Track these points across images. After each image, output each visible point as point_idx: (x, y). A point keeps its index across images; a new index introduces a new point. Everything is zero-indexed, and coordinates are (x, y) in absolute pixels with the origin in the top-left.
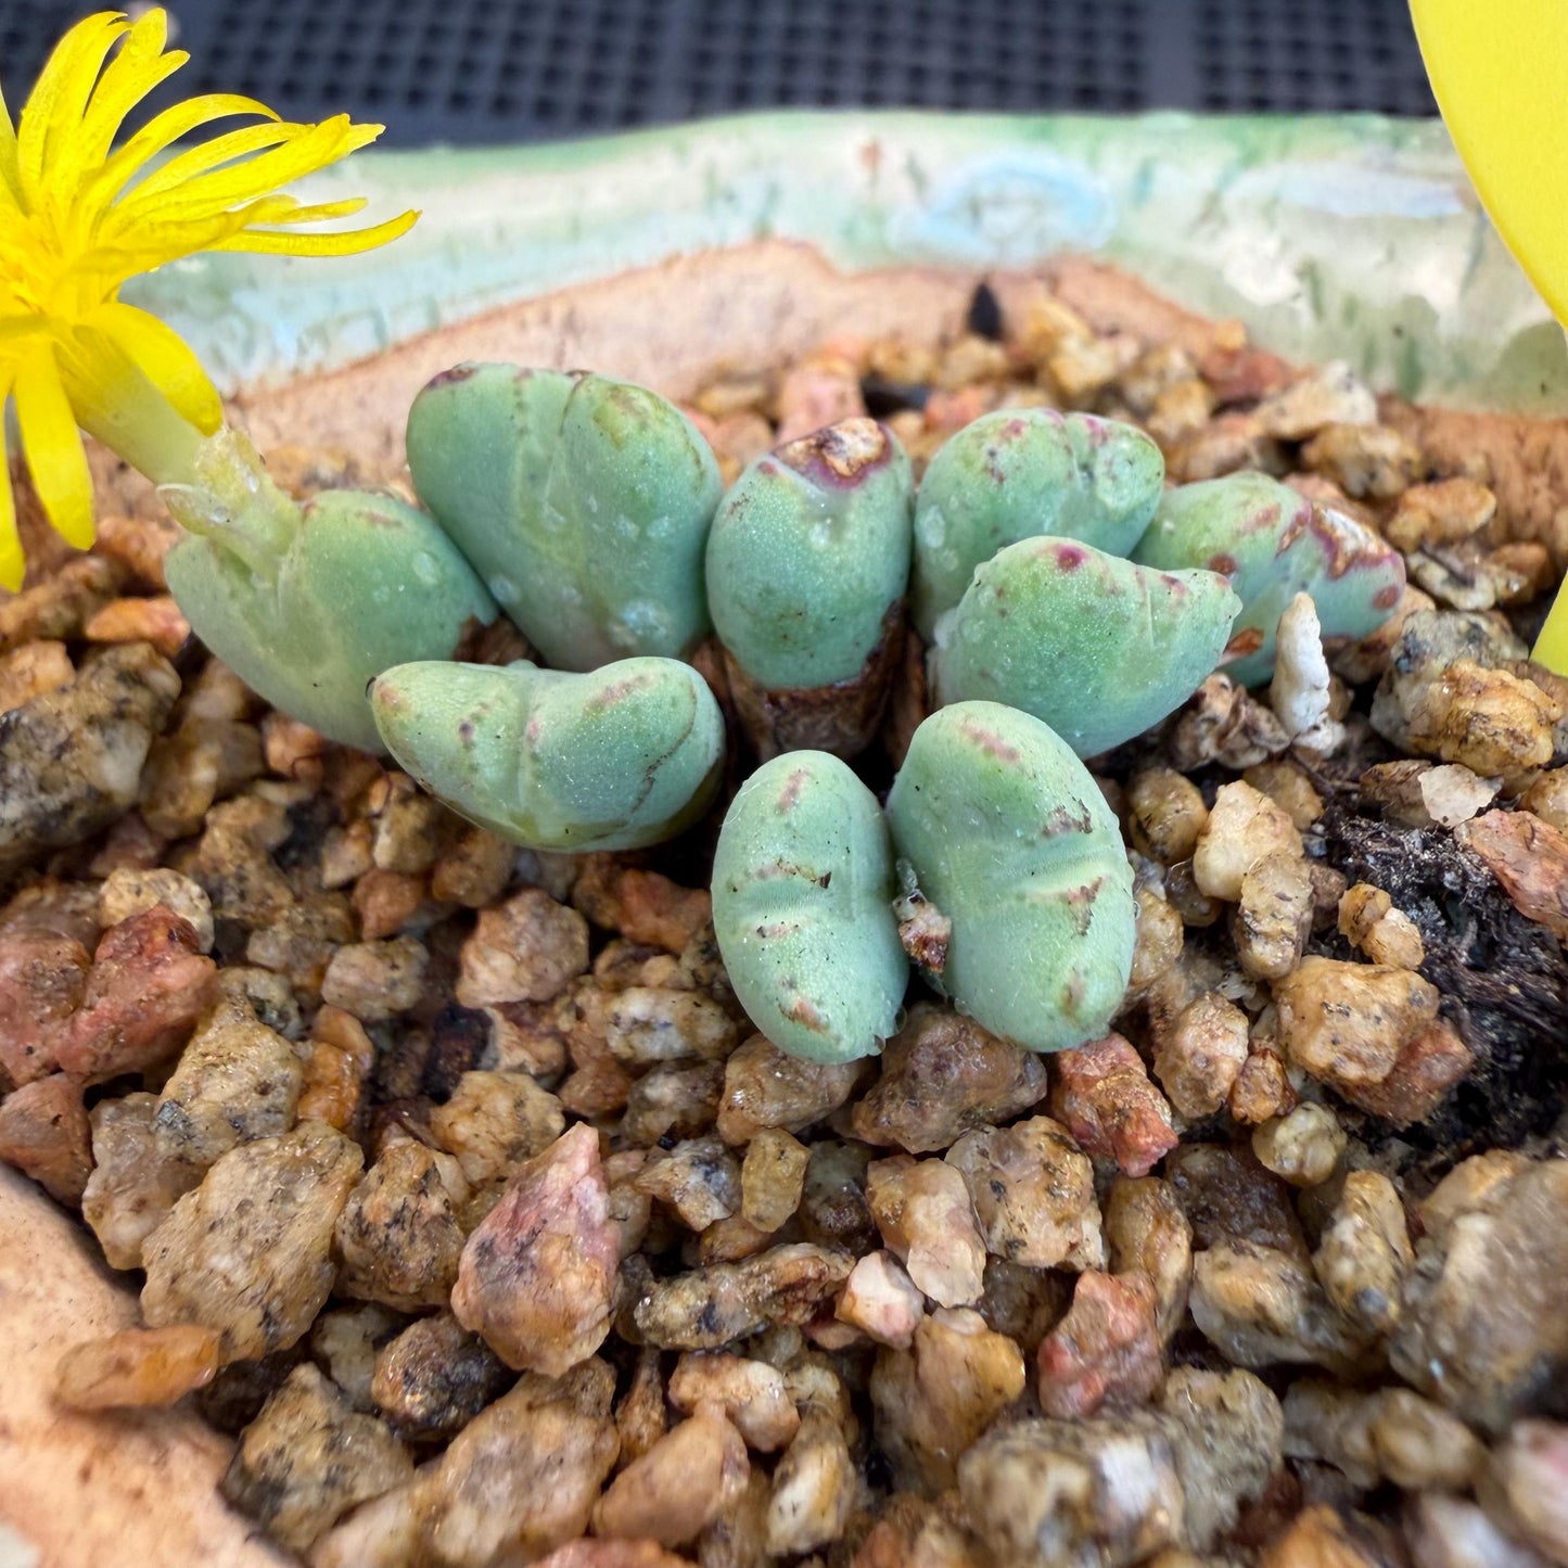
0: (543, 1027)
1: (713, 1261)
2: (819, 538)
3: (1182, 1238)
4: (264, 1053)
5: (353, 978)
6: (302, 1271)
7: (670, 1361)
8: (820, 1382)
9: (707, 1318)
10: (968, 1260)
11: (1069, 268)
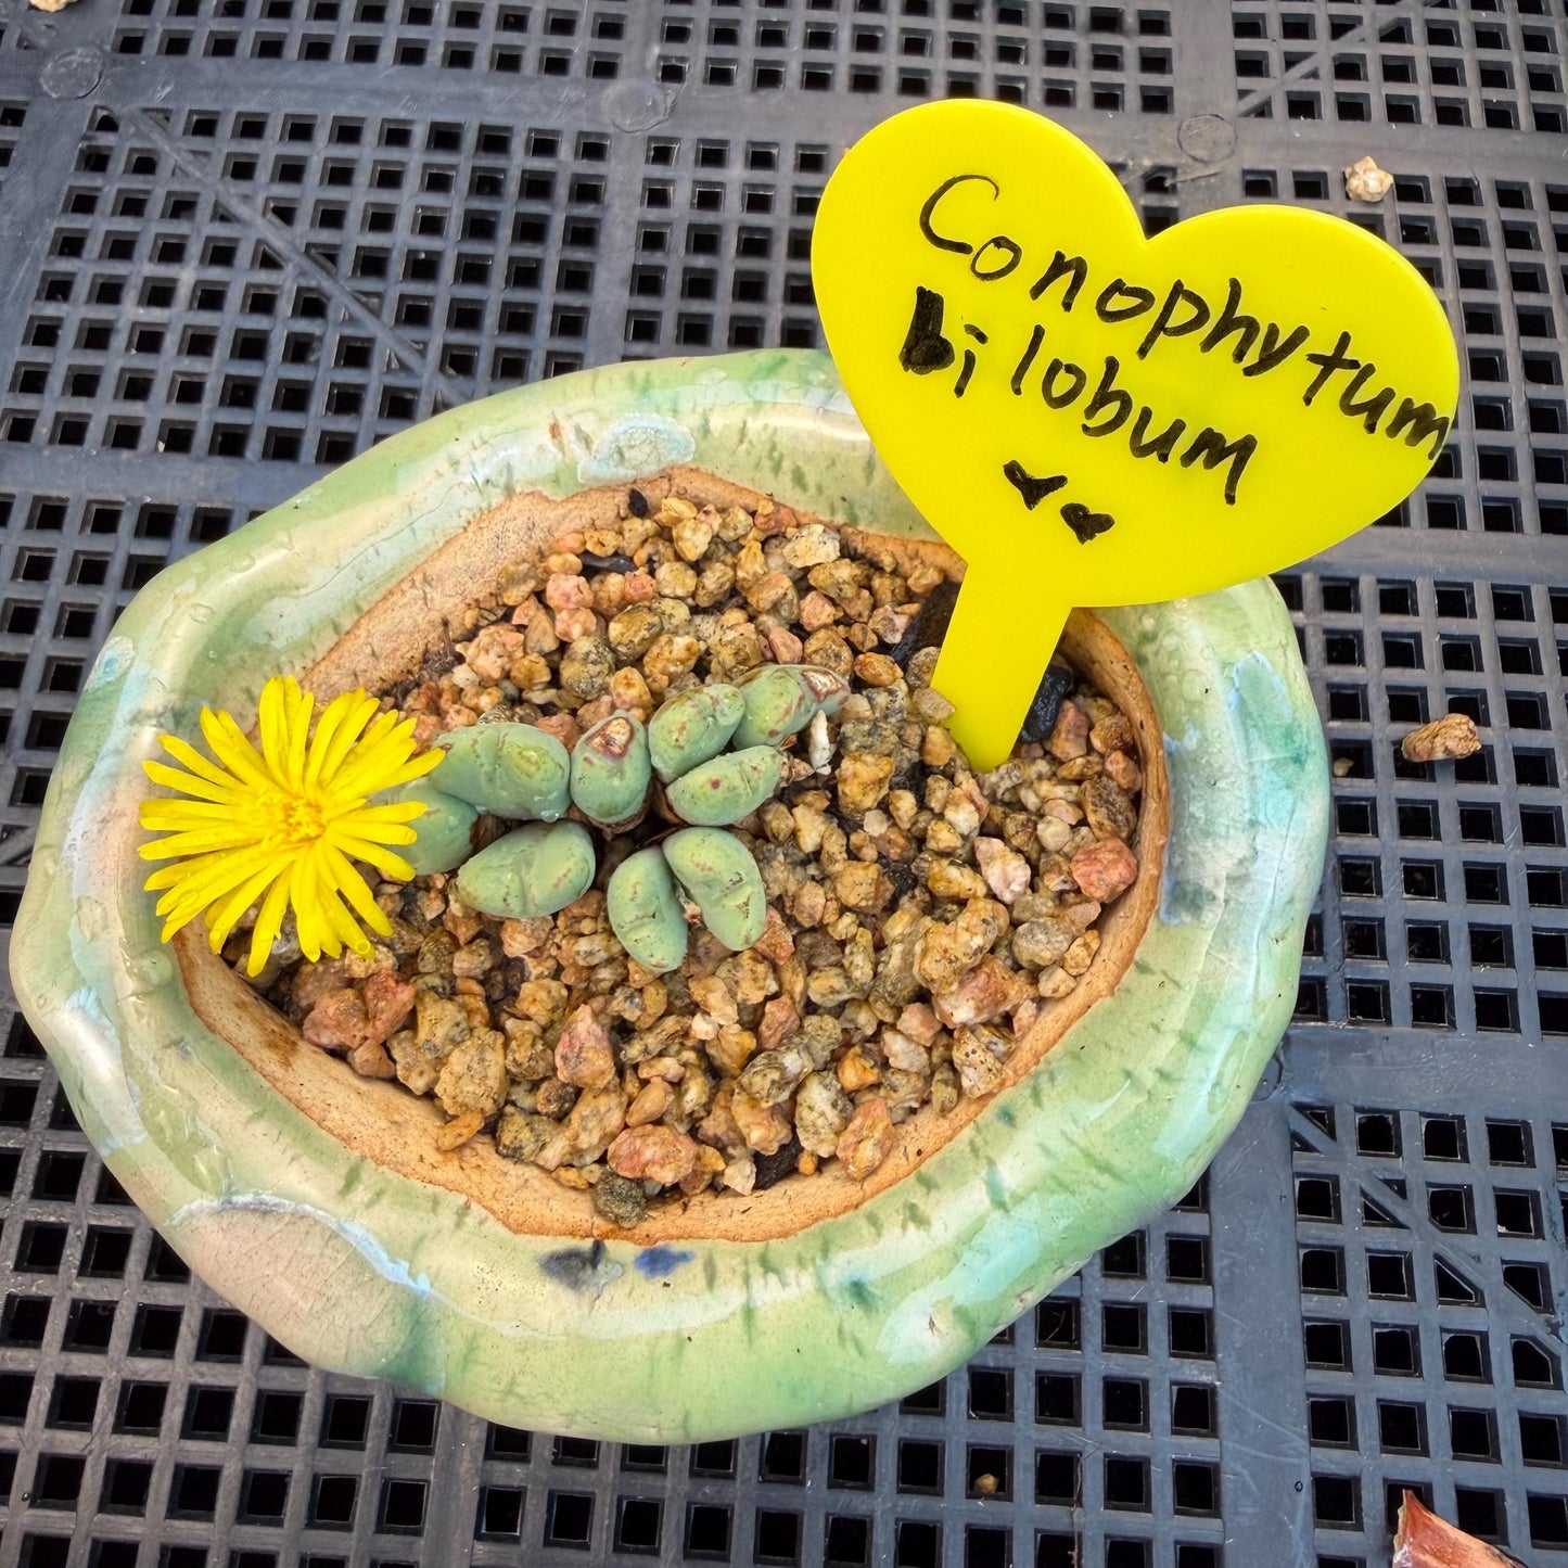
0: (546, 954)
1: (641, 1031)
2: (616, 782)
3: (801, 978)
4: (450, 1010)
5: (465, 965)
6: (501, 1083)
7: (636, 1067)
8: (689, 1056)
9: (646, 1051)
10: (731, 1011)
11: (676, 471)
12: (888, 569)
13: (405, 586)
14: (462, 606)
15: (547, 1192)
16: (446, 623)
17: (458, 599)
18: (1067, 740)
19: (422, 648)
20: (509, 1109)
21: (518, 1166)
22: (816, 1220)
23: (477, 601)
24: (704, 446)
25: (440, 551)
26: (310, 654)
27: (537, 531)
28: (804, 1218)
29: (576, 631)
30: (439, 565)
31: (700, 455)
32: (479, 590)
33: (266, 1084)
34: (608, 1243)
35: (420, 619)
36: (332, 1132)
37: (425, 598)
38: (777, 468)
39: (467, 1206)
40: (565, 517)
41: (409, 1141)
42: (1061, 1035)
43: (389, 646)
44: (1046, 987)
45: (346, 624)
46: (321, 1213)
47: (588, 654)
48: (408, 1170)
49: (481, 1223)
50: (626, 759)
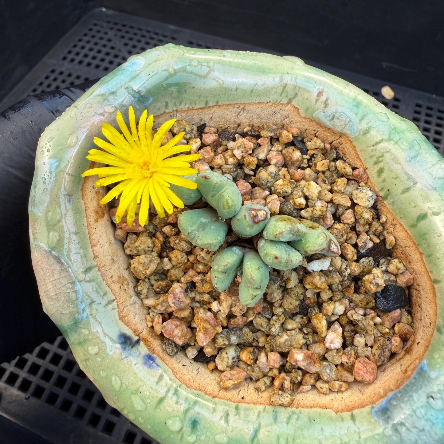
1: (197, 291)
2: (248, 229)
11: (345, 136)
12: (381, 221)
13: (236, 106)
14: (248, 124)
15: (138, 312)
16: (239, 125)
17: (248, 121)
18: (388, 320)
19: (226, 127)
20: (147, 280)
21: (136, 297)
22: (200, 390)
23: (253, 125)
24: (361, 137)
25: (255, 103)
26: (193, 106)
27: (288, 119)
28: (197, 385)
29: (274, 161)
30: (251, 107)
31: (357, 139)
32: (256, 123)
33: (86, 224)
34: (142, 343)
35: (232, 118)
36: (93, 251)
37: (239, 114)
38: (376, 163)
39: (113, 301)
40: (300, 122)
41: (113, 269)
42: (311, 407)
43: (218, 119)
44: (319, 385)
45: (210, 104)
46: (72, 274)
47: (272, 173)
48: (106, 278)
49: (113, 309)
50: (256, 226)
